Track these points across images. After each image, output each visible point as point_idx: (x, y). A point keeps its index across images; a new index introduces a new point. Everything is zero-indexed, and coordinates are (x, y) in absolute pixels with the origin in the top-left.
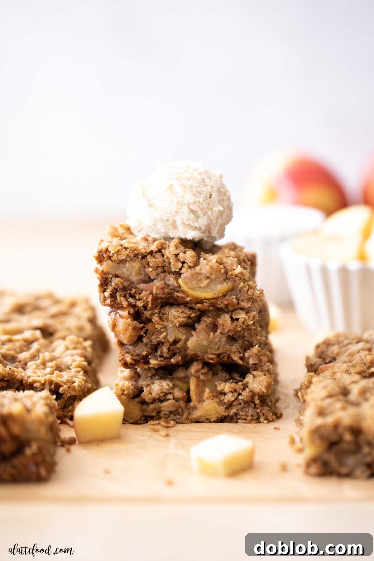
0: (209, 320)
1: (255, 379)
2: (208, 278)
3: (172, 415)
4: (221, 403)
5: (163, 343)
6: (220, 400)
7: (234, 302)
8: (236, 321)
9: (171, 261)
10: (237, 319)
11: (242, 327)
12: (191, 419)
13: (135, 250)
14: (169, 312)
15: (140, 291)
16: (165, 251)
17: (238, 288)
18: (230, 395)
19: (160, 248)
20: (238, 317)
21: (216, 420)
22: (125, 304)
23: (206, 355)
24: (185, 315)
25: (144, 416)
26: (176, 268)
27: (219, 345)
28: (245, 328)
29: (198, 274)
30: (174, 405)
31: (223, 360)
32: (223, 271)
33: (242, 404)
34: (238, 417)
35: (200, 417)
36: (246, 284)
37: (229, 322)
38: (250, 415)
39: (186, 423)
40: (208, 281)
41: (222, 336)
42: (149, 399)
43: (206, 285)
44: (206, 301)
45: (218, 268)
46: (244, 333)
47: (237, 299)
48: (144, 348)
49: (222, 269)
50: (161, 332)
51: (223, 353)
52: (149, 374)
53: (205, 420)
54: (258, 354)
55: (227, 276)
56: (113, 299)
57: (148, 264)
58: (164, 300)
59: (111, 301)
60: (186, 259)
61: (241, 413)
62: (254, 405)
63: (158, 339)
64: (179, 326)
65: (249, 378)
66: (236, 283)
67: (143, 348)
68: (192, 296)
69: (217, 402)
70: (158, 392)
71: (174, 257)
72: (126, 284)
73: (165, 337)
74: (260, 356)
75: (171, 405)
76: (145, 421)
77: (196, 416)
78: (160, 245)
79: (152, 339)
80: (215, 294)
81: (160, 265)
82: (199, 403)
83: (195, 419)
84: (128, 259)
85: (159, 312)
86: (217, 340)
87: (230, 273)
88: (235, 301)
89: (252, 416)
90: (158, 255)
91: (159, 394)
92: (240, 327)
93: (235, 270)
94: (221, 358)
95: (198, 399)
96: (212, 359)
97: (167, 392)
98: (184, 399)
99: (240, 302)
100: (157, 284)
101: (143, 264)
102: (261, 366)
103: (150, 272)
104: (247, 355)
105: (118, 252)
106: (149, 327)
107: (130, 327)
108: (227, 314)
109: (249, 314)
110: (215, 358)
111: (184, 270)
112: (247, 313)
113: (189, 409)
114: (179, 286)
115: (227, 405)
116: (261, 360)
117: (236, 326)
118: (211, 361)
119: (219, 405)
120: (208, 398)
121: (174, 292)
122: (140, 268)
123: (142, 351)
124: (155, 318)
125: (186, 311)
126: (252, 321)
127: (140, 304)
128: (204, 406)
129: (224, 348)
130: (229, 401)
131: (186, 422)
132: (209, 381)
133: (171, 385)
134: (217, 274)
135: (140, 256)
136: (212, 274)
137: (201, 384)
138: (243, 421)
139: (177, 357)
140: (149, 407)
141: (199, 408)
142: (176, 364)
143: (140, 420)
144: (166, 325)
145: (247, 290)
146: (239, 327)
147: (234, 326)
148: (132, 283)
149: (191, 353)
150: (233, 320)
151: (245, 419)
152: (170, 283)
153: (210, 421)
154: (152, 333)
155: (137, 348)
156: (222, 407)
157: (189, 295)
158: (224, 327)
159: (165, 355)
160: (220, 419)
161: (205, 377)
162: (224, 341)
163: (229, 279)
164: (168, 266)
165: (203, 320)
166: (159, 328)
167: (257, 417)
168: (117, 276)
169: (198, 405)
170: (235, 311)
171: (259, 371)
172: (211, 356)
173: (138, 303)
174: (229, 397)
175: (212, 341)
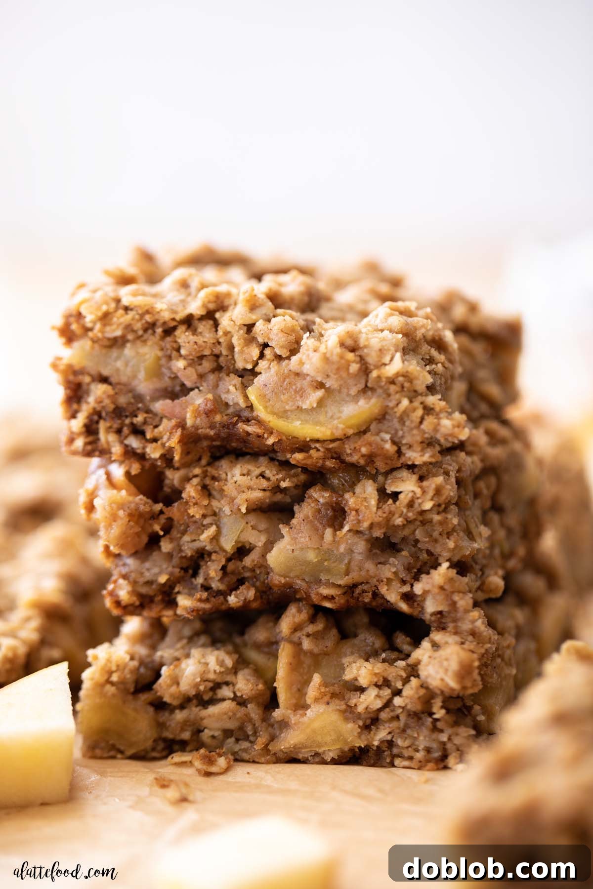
0: (323, 496)
1: (437, 654)
2: (321, 385)
3: (231, 740)
4: (349, 712)
5: (210, 554)
6: (348, 706)
7: (387, 451)
8: (390, 501)
9: (235, 341)
10: (395, 496)
11: (406, 515)
12: (275, 754)
13: (148, 312)
14: (227, 475)
15: (157, 419)
16: (222, 317)
17: (395, 412)
18: (372, 692)
19: (212, 306)
20: (398, 490)
21: (336, 758)
22: (117, 450)
23: (316, 586)
24: (264, 484)
25: (165, 740)
26: (246, 361)
27: (346, 561)
28: (415, 520)
29: (297, 374)
30: (234, 714)
31: (360, 599)
32: (354, 368)
33: (403, 718)
34: (395, 751)
35: (297, 748)
36: (416, 404)
37: (373, 502)
38: (421, 747)
39: (262, 763)
40: (320, 393)
41: (356, 539)
42: (172, 695)
43: (315, 405)
44: (318, 445)
45: (343, 361)
46: (415, 530)
47: (394, 442)
48: (164, 566)
49: (353, 362)
50: (204, 526)
51: (361, 583)
52: (187, 632)
53: (312, 755)
54: (446, 587)
55: (367, 381)
56: (91, 439)
57: (178, 350)
58: (214, 443)
59: (86, 444)
60: (272, 336)
61: (400, 742)
62: (432, 723)
63: (197, 545)
64: (249, 511)
65: (423, 653)
66: (391, 401)
67: (160, 566)
68: (279, 433)
69: (340, 711)
70: (194, 679)
71: (242, 332)
72: (122, 400)
73: (215, 538)
74: (453, 592)
75: (226, 714)
76: (164, 753)
77: (287, 745)
78: (212, 298)
79: (182, 543)
80: (337, 428)
81: (207, 352)
82: (295, 711)
83: (286, 753)
84: (130, 337)
85: (205, 474)
86: (342, 548)
87: (374, 374)
88: (388, 446)
89: (428, 750)
90: (204, 327)
91: (197, 685)
92: (400, 517)
93: (387, 367)
94: (355, 595)
95: (294, 701)
96: (331, 598)
97: (219, 680)
98: (261, 700)
99: (404, 449)
100: (198, 400)
101: (165, 349)
102: (455, 621)
103: (179, 369)
104: (418, 588)
105: (105, 318)
106: (174, 511)
107: (121, 513)
108: (371, 481)
109: (425, 483)
110: (337, 595)
111: (263, 364)
112: (421, 479)
113: (272, 726)
114: (251, 407)
115: (366, 719)
116: (454, 604)
117: (392, 513)
118: (328, 605)
119: (346, 719)
120: (317, 700)
121: (236, 423)
122: (159, 359)
123: (160, 573)
124: (191, 491)
125: (268, 473)
126: (432, 500)
127: (154, 452)
128: (305, 719)
129: (360, 570)
130: (368, 709)
131: (263, 760)
132: (326, 654)
133: (229, 662)
134: (341, 377)
135: (158, 328)
136: (328, 376)
137: (308, 661)
138: (406, 763)
139: (245, 592)
140: (173, 716)
141: (295, 724)
142: (240, 607)
143: (154, 749)
144: (217, 508)
145: (419, 420)
146: (397, 515)
147: (384, 513)
148: (139, 398)
149: (277, 582)
150: (384, 495)
151: (411, 758)
152: (229, 400)
153: (323, 758)
154: (182, 528)
155: (147, 565)
156: (350, 726)
157: (272, 429)
158: (359, 515)
159: (215, 585)
160: (350, 755)
161: (317, 646)
162: (361, 551)
163: (373, 390)
164: (227, 356)
165: (310, 497)
166: (198, 516)
167: (440, 753)
168: (104, 380)
169: (291, 716)
170: (395, 473)
171: (450, 632)
172: (325, 591)
173: (148, 450)
174: (370, 700)
175: (329, 552)
